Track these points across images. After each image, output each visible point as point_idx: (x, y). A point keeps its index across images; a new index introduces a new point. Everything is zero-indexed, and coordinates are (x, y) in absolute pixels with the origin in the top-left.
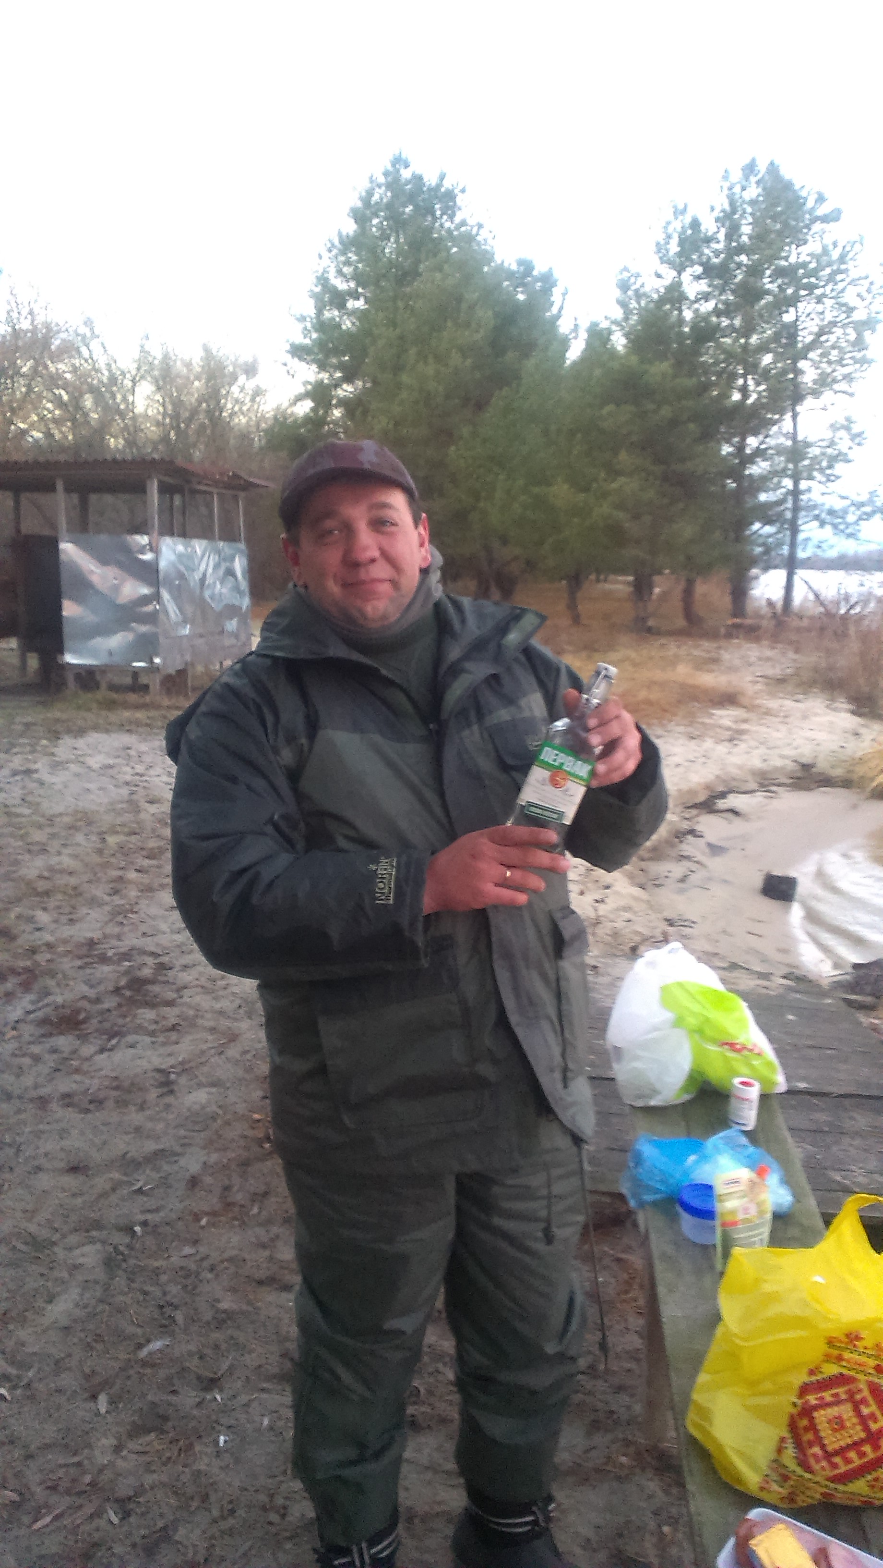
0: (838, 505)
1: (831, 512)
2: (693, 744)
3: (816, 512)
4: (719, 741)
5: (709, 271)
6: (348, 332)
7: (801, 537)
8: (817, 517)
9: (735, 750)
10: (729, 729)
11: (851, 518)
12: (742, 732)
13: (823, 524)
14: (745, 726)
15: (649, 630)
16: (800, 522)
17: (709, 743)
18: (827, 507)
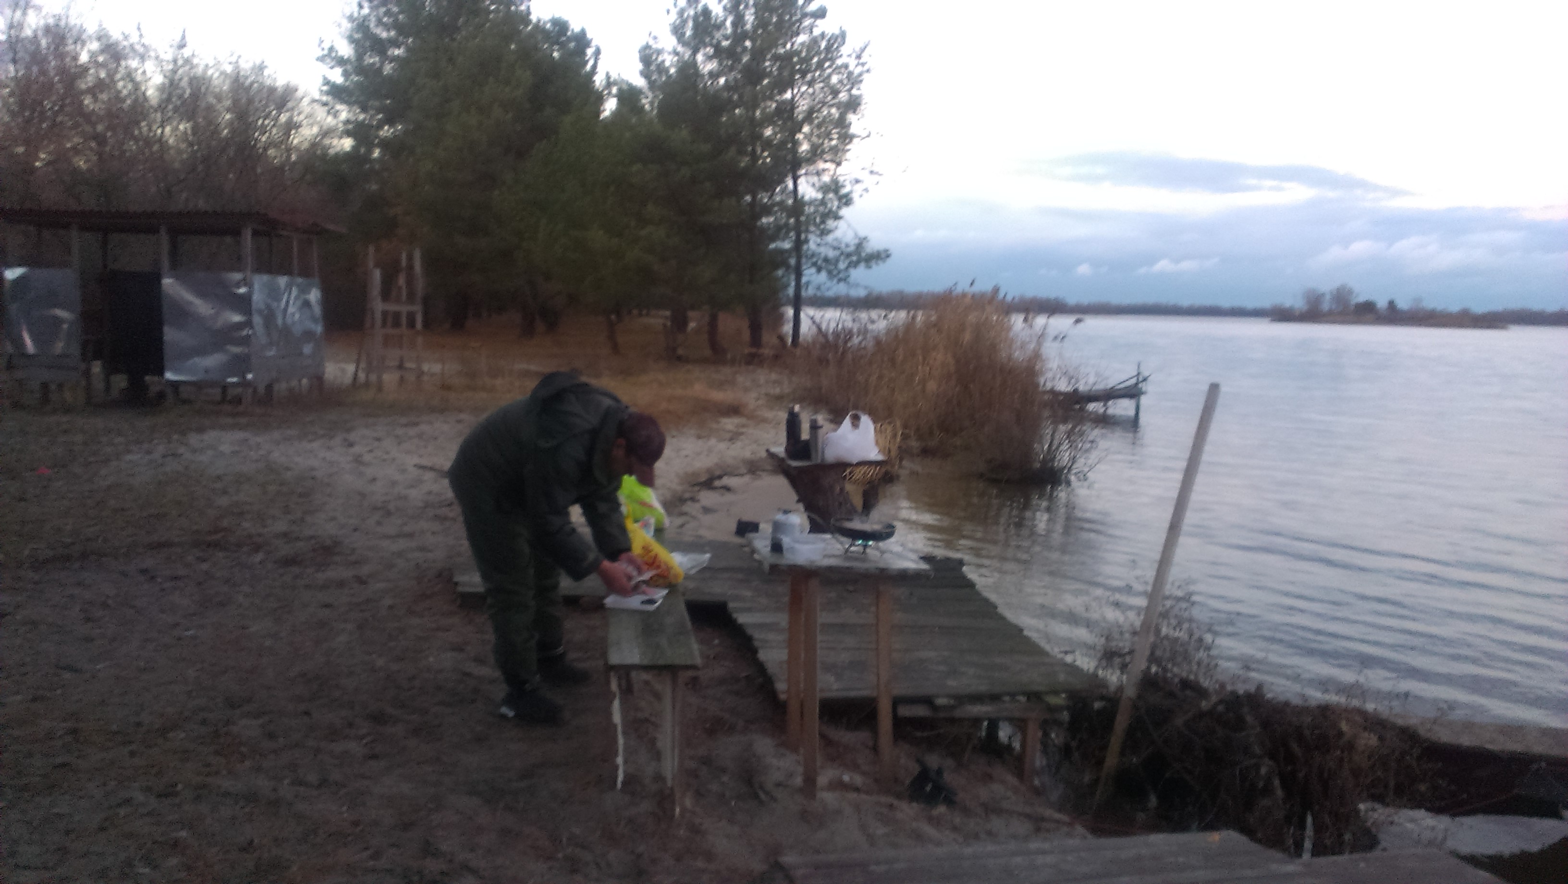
0: (831, 254)
1: (826, 260)
2: (700, 442)
3: (814, 260)
4: (721, 440)
5: (719, 53)
6: (390, 78)
7: (804, 280)
8: (815, 264)
9: (733, 446)
10: (729, 431)
11: (842, 266)
12: (742, 434)
13: (819, 270)
14: (744, 430)
15: (679, 358)
16: (804, 267)
17: (713, 441)
18: (823, 255)
